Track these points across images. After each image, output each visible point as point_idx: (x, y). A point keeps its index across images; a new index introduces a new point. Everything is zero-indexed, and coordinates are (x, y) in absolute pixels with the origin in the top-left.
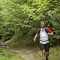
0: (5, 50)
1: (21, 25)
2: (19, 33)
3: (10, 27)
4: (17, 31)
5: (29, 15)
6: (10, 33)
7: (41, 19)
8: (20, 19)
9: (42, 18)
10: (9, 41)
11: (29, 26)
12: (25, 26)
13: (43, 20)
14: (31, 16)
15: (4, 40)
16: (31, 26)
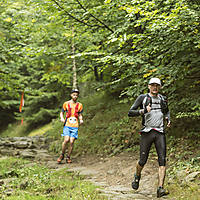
0: (30, 166)
1: (96, 57)
2: (90, 90)
3: (48, 66)
4: (80, 84)
6: (49, 95)
9: (185, 23)
10: (48, 128)
11: (130, 60)
12: (113, 58)
13: (189, 31)
14: (138, 16)
15: (24, 124)
16: (139, 60)
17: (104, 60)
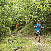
1: (31, 16)
2: (30, 23)
3: (21, 18)
4: (28, 21)
5: (37, 7)
6: (22, 24)
7: (48, 10)
8: (30, 11)
11: (38, 17)
13: (49, 11)
14: (39, 8)
16: (39, 17)
17: (32, 17)
